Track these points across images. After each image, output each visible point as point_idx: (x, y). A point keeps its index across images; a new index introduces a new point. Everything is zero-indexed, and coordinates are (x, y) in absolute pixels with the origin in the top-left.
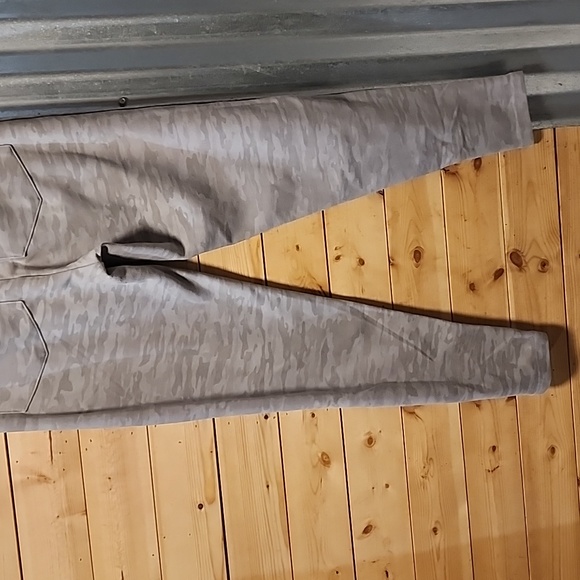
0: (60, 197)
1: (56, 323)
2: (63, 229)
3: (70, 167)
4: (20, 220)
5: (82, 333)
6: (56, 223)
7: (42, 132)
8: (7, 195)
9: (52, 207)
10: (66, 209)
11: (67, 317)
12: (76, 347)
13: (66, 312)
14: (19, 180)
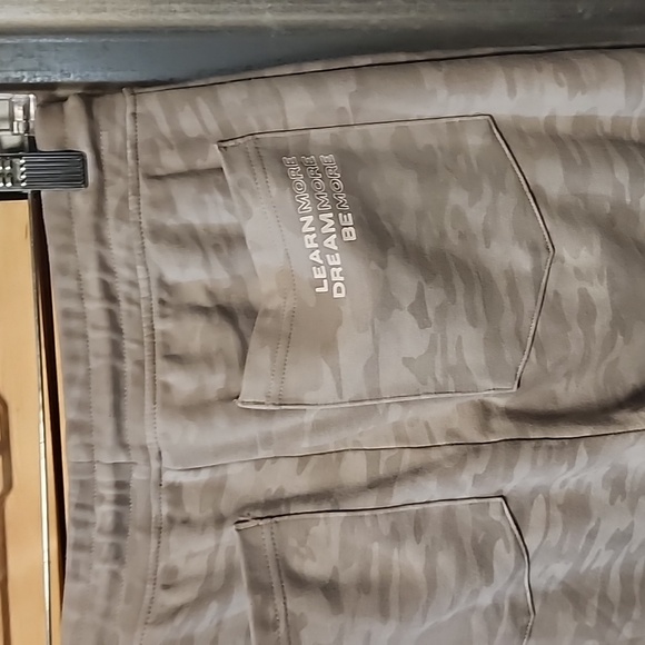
0: (597, 248)
1: (565, 549)
2: (601, 324)
3: (622, 175)
4: (507, 301)
5: (608, 568)
6: (587, 311)
7: (578, 86)
8: (481, 238)
9: (577, 271)
10: (611, 275)
11: (592, 536)
12: (595, 602)
13: (593, 524)
14: (508, 202)
